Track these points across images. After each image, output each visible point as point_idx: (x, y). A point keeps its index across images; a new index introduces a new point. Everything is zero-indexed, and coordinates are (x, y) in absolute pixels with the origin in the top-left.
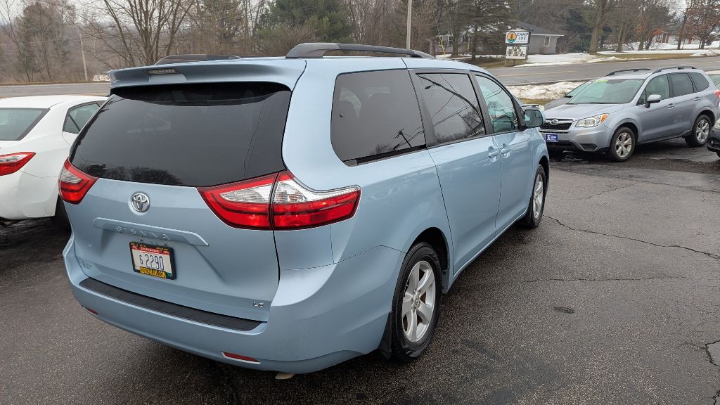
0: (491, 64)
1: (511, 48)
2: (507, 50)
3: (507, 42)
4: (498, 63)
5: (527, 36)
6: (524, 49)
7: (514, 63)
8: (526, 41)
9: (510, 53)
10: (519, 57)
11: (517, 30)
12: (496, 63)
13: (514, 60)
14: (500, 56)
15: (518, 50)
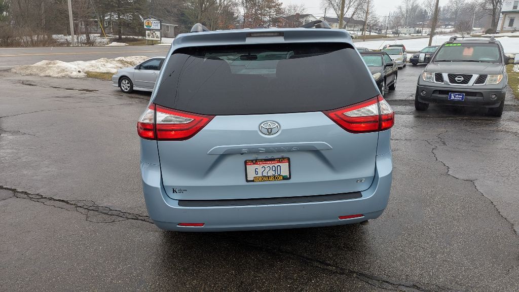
0: (135, 42)
1: (149, 32)
2: (147, 33)
3: (145, 27)
4: (140, 42)
5: (159, 25)
6: (158, 33)
7: (152, 43)
8: (159, 27)
9: (149, 35)
10: (155, 39)
11: (152, 19)
12: (138, 42)
13: (152, 40)
14: (140, 37)
15: (154, 34)
